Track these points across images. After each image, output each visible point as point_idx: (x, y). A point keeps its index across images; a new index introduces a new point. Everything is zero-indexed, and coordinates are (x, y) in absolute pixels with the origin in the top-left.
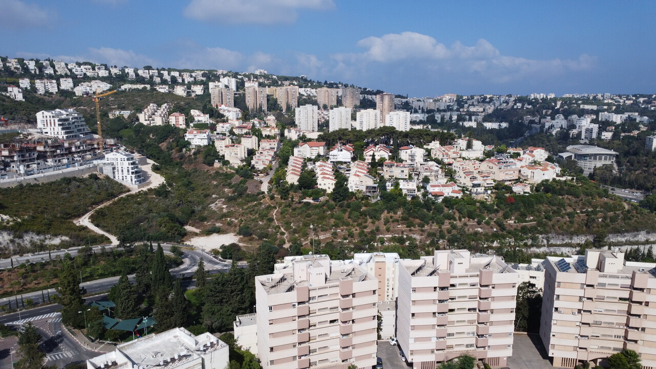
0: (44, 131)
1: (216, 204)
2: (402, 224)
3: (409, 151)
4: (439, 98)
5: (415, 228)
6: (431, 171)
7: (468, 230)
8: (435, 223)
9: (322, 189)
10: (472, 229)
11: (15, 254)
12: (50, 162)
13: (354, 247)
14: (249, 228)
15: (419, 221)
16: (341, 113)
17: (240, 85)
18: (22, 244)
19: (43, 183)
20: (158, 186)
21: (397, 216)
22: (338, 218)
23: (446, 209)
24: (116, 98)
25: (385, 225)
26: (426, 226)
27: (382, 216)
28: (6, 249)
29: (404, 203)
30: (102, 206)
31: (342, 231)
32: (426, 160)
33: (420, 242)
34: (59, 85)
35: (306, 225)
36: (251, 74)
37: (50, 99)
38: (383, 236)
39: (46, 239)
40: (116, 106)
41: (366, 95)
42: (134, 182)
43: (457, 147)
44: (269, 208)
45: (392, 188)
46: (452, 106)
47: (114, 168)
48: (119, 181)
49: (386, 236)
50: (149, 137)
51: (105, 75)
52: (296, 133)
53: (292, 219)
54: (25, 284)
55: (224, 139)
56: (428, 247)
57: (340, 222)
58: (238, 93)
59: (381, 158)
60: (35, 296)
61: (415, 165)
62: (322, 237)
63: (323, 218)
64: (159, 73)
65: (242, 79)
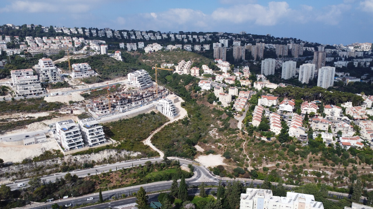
0: (131, 83)
1: (213, 132)
2: (320, 163)
3: (330, 110)
4: (359, 45)
5: (328, 166)
6: (344, 127)
7: (365, 172)
8: (342, 165)
9: (272, 132)
10: (368, 172)
11: (118, 161)
12: (133, 104)
13: (289, 176)
14: (229, 153)
15: (332, 162)
16: (290, 65)
17: (231, 43)
18: (121, 156)
19: (130, 118)
20: (184, 117)
21: (318, 157)
22: (281, 155)
23: (351, 155)
24: (165, 55)
25: (309, 162)
26: (336, 166)
27: (308, 156)
28: (114, 159)
29: (323, 150)
30: (156, 132)
31: (282, 163)
32: (341, 116)
33: (331, 177)
34: (137, 45)
35: (262, 156)
36: (238, 34)
37: (133, 54)
38: (307, 170)
39: (131, 153)
40: (164, 61)
41: (307, 48)
42: (172, 115)
43: (364, 106)
44: (242, 141)
45: (317, 137)
46: (367, 52)
47: (162, 108)
48: (165, 115)
49: (310, 170)
50: (180, 82)
51: (159, 39)
52: (261, 85)
53: (254, 150)
54: (122, 181)
55: (219, 89)
56: (336, 181)
57: (282, 157)
58: (229, 48)
59: (312, 112)
60: (126, 190)
61: (334, 118)
62: (269, 166)
63: (272, 153)
64: (187, 36)
65: (231, 39)
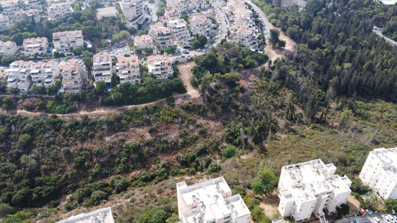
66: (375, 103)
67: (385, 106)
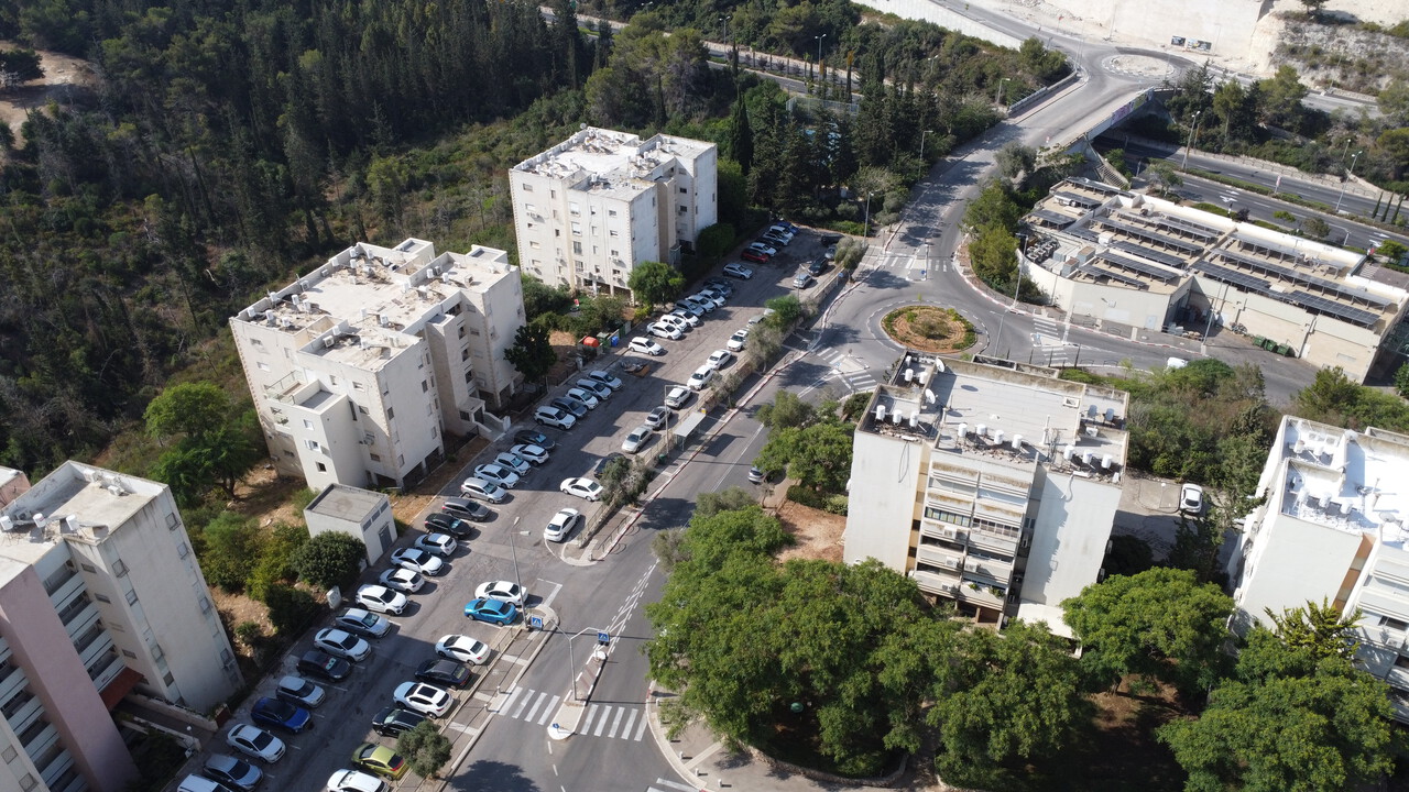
66: (457, 139)
67: (489, 135)
